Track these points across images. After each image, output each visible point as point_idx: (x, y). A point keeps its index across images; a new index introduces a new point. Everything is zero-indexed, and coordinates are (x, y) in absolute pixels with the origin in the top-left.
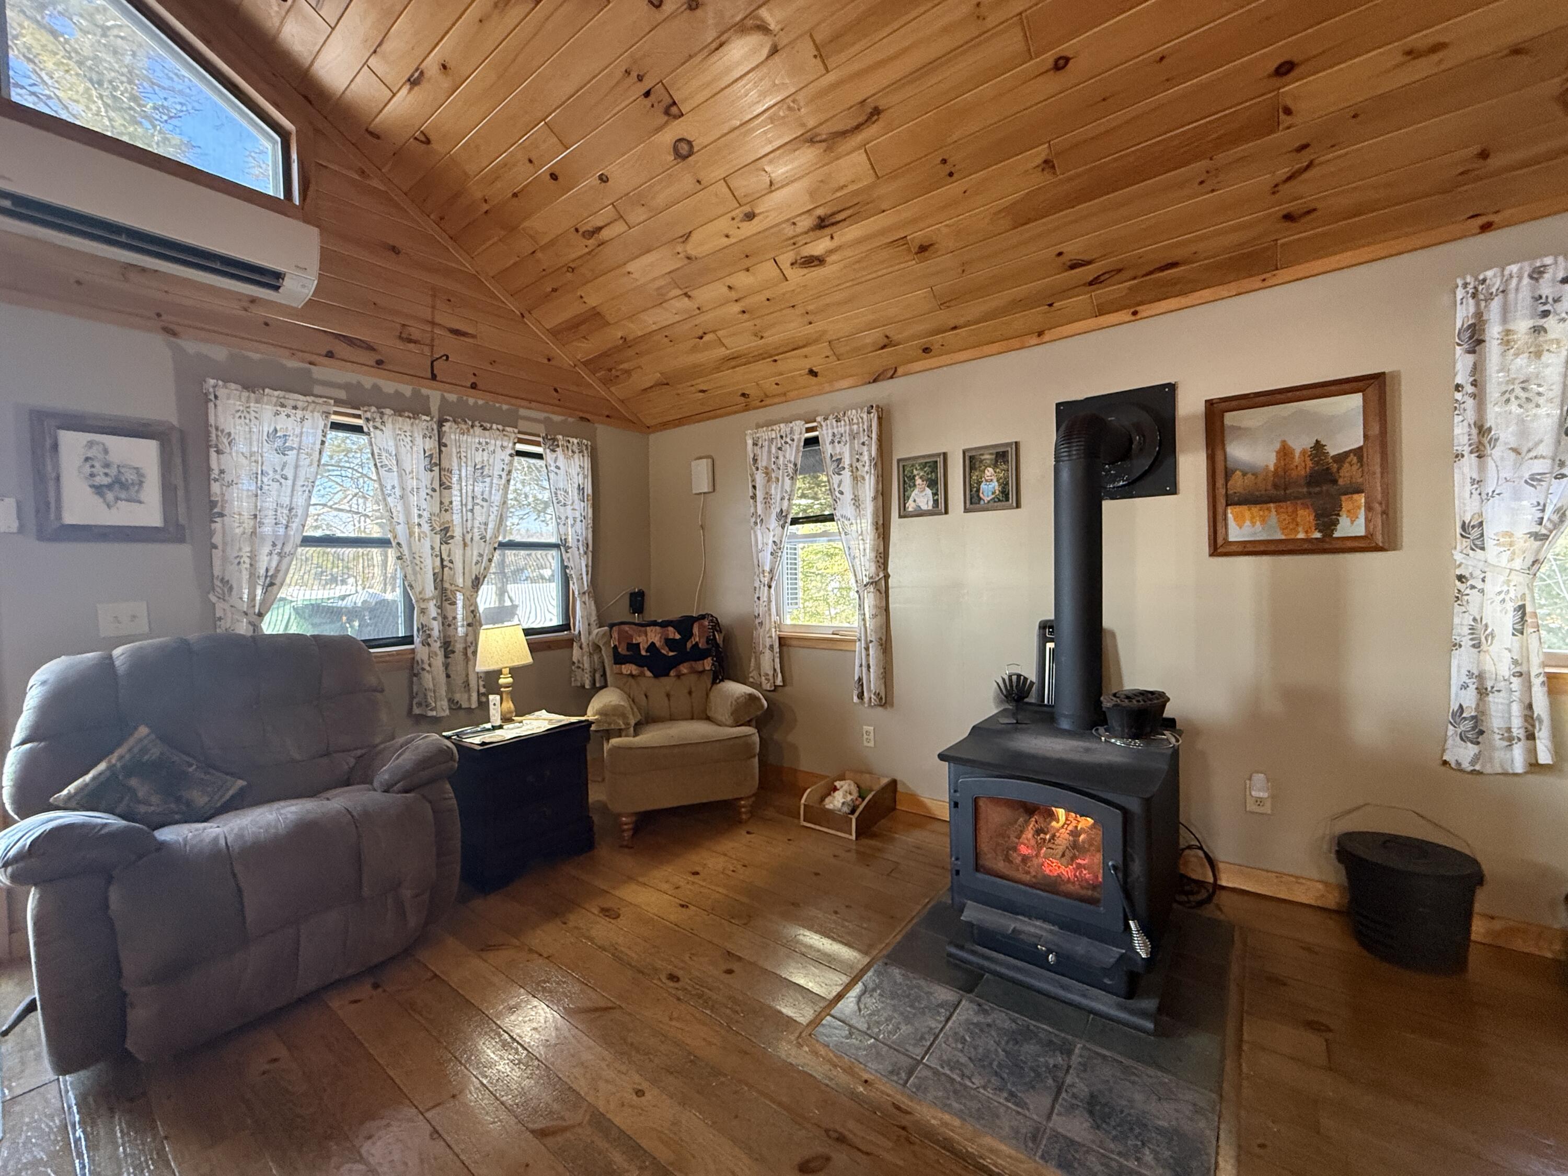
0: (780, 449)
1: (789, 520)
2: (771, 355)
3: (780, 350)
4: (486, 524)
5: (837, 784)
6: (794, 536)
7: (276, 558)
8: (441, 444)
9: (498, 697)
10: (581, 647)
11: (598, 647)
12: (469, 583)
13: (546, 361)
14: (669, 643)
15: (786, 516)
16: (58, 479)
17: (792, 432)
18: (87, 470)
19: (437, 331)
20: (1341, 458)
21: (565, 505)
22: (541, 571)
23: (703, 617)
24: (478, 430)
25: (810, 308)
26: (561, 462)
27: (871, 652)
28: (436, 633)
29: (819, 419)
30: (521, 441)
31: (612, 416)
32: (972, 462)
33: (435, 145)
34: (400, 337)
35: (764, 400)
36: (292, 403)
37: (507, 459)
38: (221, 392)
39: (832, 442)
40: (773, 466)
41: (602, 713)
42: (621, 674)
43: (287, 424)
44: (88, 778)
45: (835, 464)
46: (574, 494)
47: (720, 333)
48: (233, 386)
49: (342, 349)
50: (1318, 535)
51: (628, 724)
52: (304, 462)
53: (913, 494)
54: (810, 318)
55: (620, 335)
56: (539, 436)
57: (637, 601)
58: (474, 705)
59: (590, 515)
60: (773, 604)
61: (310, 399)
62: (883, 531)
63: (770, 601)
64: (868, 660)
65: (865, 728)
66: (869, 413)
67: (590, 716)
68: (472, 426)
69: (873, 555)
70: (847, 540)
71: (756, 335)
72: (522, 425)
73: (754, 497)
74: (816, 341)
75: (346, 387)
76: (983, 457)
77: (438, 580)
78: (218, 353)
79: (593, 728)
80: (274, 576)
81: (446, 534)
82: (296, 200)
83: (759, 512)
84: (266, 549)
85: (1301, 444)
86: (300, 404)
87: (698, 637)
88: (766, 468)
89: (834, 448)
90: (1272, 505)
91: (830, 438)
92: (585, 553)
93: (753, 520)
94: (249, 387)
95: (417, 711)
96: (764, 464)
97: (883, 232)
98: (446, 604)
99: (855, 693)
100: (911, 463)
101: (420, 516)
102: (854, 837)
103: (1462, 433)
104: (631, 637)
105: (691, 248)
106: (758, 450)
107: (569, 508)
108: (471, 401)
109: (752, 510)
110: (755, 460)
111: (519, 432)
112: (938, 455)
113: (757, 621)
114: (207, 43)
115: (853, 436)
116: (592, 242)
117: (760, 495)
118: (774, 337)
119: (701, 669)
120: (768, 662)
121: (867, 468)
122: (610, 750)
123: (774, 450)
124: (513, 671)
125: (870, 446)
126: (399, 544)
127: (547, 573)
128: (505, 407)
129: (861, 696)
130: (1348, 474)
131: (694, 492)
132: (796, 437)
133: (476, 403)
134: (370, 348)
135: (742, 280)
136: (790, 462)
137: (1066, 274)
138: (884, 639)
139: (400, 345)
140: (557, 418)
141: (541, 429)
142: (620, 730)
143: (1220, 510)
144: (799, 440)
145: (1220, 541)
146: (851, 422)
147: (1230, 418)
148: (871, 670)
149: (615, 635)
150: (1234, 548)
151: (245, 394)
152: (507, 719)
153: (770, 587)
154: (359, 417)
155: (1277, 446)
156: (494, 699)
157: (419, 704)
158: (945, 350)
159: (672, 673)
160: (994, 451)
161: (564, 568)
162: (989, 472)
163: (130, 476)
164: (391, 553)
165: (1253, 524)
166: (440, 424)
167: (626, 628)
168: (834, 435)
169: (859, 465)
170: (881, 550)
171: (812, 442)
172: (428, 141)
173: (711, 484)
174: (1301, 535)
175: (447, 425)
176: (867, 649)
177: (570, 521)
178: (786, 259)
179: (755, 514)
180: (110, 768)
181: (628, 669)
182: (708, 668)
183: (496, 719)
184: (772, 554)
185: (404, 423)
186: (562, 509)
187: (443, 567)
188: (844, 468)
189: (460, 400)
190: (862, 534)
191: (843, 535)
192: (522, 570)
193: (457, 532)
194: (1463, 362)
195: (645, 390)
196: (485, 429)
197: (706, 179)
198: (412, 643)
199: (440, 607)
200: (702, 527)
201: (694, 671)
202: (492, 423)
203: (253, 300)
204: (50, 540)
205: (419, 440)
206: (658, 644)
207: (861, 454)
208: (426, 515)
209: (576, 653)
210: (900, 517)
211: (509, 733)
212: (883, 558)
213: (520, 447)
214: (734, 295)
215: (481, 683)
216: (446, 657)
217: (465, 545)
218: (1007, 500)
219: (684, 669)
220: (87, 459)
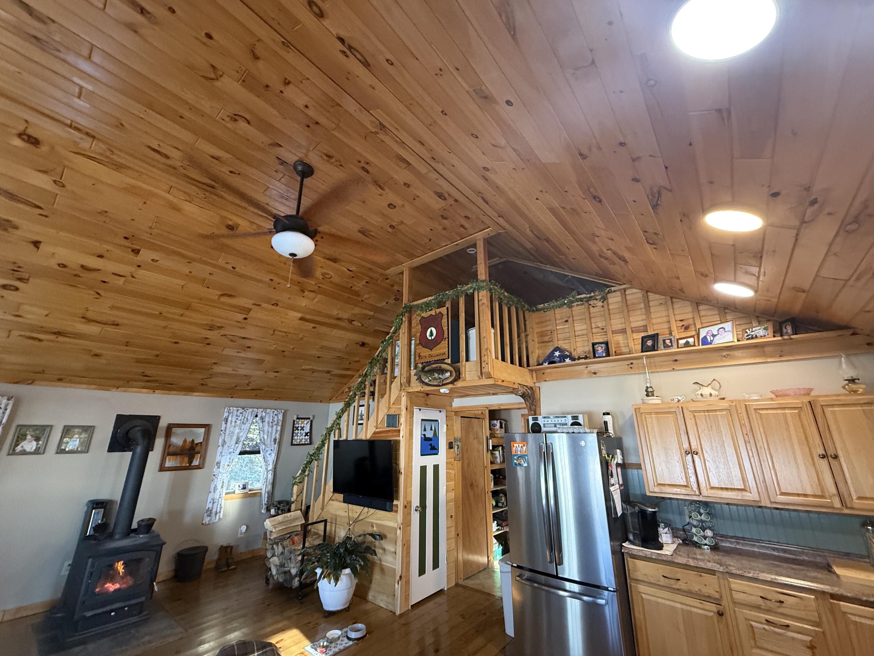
20: (197, 444)
50: (188, 465)
53: (23, 443)
66: (9, 400)
85: (189, 440)
90: (179, 456)
103: (220, 441)
112: (47, 426)
125: (3, 417)
130: (198, 449)
143: (165, 455)
145: (163, 466)
147: (174, 430)
150: (166, 469)
155: (183, 439)
158: (71, 382)
162: (76, 437)
165: (173, 461)
174: (184, 465)
194: (224, 425)
210: (8, 455)
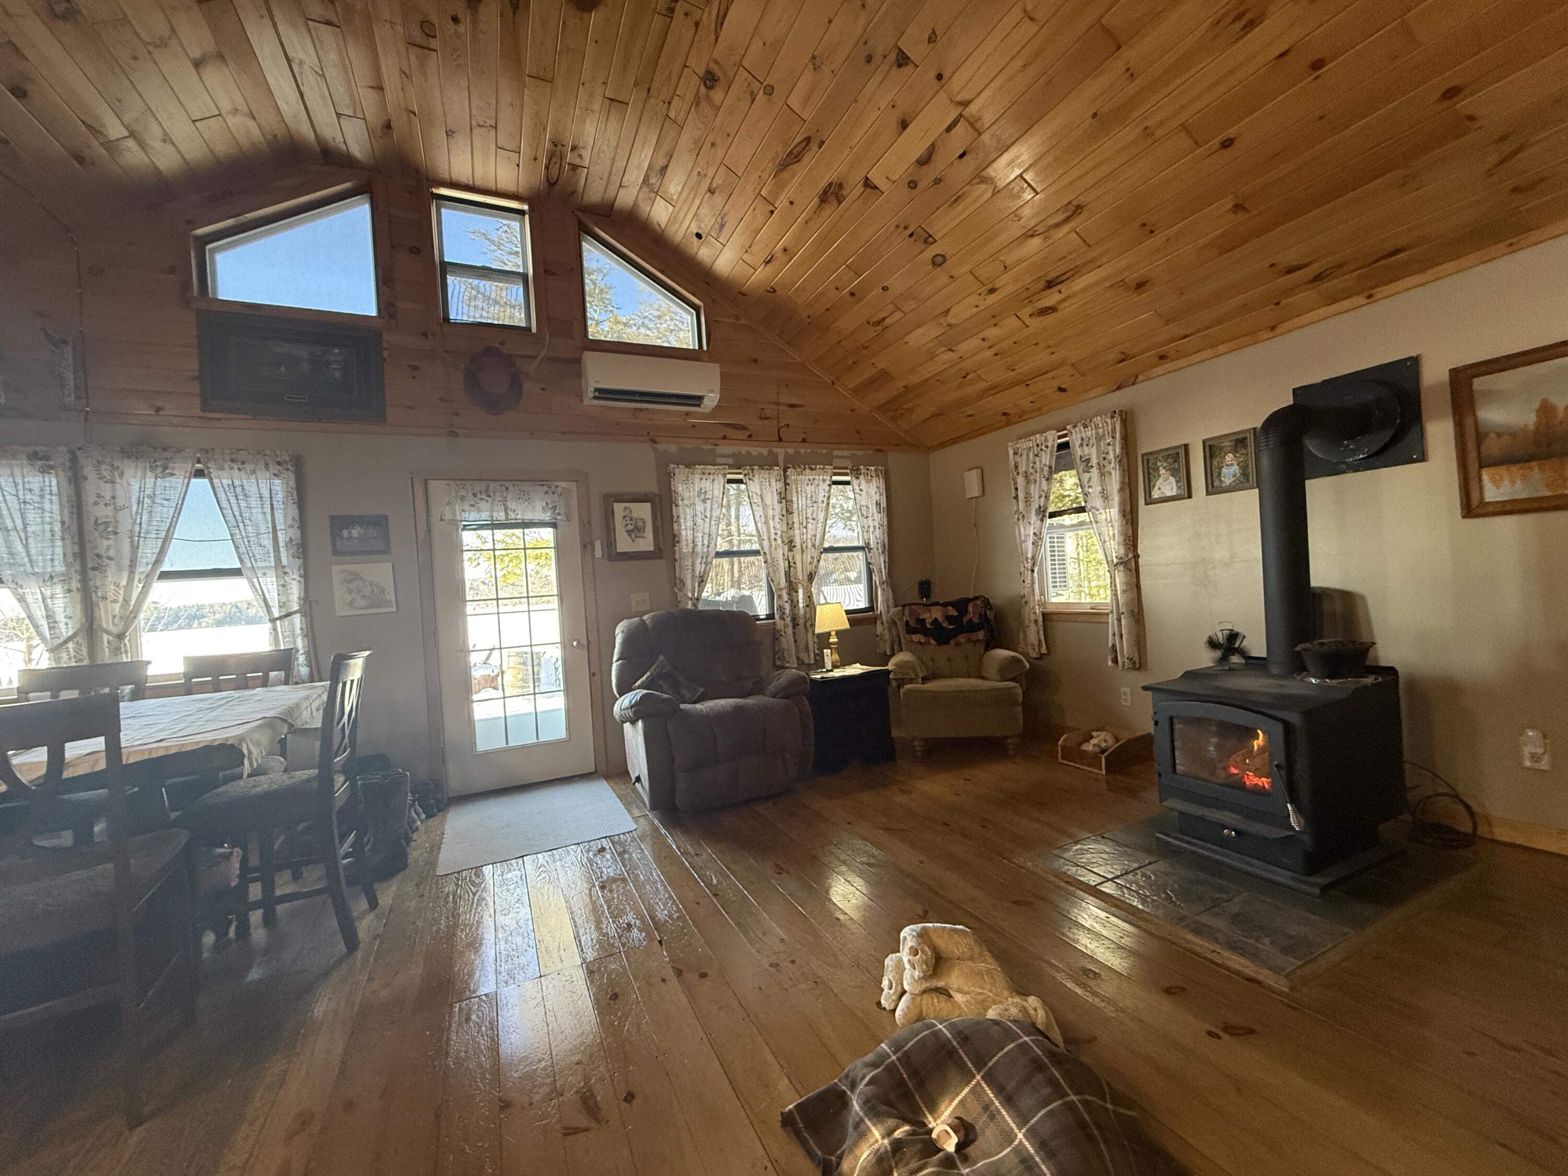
0: (1037, 455)
1: (1047, 515)
2: (1025, 381)
3: (1032, 376)
4: (815, 536)
5: (1094, 734)
6: (1051, 526)
7: (703, 565)
8: (786, 484)
9: (829, 651)
10: (882, 624)
11: (895, 622)
12: (806, 577)
13: (849, 412)
14: (949, 618)
15: (1044, 511)
16: (614, 529)
17: (1046, 440)
18: (624, 523)
19: (781, 408)
21: (867, 517)
22: (848, 574)
23: (976, 598)
24: (808, 471)
25: (1051, 342)
26: (864, 485)
27: (1123, 623)
28: (787, 611)
29: (1068, 427)
30: (836, 474)
31: (900, 444)
32: (1212, 450)
33: (778, 293)
34: (760, 418)
35: (1022, 416)
36: (707, 471)
37: (827, 488)
38: (677, 471)
39: (1081, 445)
40: (1032, 471)
41: (899, 666)
42: (912, 641)
43: (706, 485)
44: (644, 678)
45: (1085, 464)
46: (873, 509)
47: (978, 372)
48: (681, 466)
49: (730, 432)
51: (917, 675)
52: (715, 506)
53: (1158, 483)
54: (1051, 350)
55: (902, 384)
56: (847, 468)
57: (925, 588)
58: (812, 662)
59: (886, 523)
60: (1036, 585)
61: (716, 467)
62: (1130, 517)
63: (1033, 583)
64: (1121, 630)
65: (1124, 689)
66: (1112, 417)
67: (890, 667)
68: (804, 469)
69: (1121, 539)
70: (1097, 529)
71: (1008, 369)
72: (837, 462)
73: (1016, 498)
74: (1061, 365)
75: (733, 456)
76: (1222, 445)
77: (788, 575)
78: (673, 448)
79: (891, 676)
80: (702, 577)
81: (791, 545)
82: (705, 348)
83: (1021, 510)
84: (699, 561)
85: (1564, 399)
86: (712, 472)
87: (972, 613)
88: (1026, 472)
89: (1083, 451)
90: (1533, 463)
91: (1079, 442)
92: (883, 552)
93: (1016, 516)
94: (688, 466)
95: (778, 663)
96: (1024, 469)
97: (1104, 279)
98: (792, 592)
99: (1110, 657)
100: (1153, 457)
101: (776, 534)
102: (1104, 772)
104: (919, 614)
105: (951, 319)
106: (1018, 459)
107: (870, 519)
108: (803, 451)
109: (1015, 508)
110: (1016, 467)
111: (835, 468)
112: (1180, 447)
113: (1024, 600)
114: (662, 272)
115: (1099, 438)
116: (880, 328)
117: (1021, 495)
118: (1023, 368)
119: (974, 639)
120: (1033, 634)
121: (1113, 465)
122: (905, 693)
123: (1031, 456)
124: (838, 633)
125: (1114, 445)
126: (765, 553)
127: (853, 575)
128: (824, 451)
129: (1115, 661)
131: (968, 497)
132: (1049, 445)
133: (805, 453)
134: (744, 428)
135: (992, 333)
136: (1045, 465)
137: (1282, 279)
138: (1136, 611)
139: (760, 422)
140: (860, 453)
141: (849, 463)
142: (911, 679)
143: (1472, 473)
144: (1053, 446)
145: (1475, 502)
146: (1097, 427)
147: (1479, 383)
148: (1124, 638)
149: (907, 613)
150: (1490, 509)
151: (687, 470)
152: (835, 666)
153: (1033, 571)
154: (740, 473)
155: (1537, 405)
156: (827, 652)
157: (779, 659)
158: (1182, 354)
159: (952, 642)
160: (1233, 438)
161: (868, 564)
162: (1229, 457)
163: (640, 524)
164: (761, 558)
165: (1513, 483)
166: (785, 471)
167: (914, 607)
168: (1082, 439)
169: (1105, 463)
170: (1130, 533)
171: (1064, 446)
172: (775, 291)
173: (981, 489)
175: (789, 470)
176: (1119, 620)
177: (871, 529)
178: (1024, 313)
179: (1017, 511)
180: (651, 674)
181: (916, 637)
182: (981, 638)
183: (829, 665)
184: (1033, 544)
185: (765, 474)
186: (865, 520)
187: (790, 567)
188: (1092, 467)
189: (796, 451)
190: (1111, 521)
191: (1094, 523)
192: (832, 573)
193: (798, 541)
195: (924, 421)
196: (812, 469)
197: (955, 273)
198: (774, 618)
199: (789, 594)
200: (975, 525)
201: (969, 641)
202: (816, 465)
203: (687, 414)
204: (613, 560)
205: (773, 482)
206: (940, 619)
207: (1107, 453)
208: (779, 533)
209: (879, 628)
210: (1146, 504)
211: (838, 673)
212: (1131, 541)
213: (835, 478)
214: (986, 344)
215: (816, 647)
216: (794, 628)
217: (803, 551)
218: (1248, 481)
219: (961, 639)
220: (624, 517)
